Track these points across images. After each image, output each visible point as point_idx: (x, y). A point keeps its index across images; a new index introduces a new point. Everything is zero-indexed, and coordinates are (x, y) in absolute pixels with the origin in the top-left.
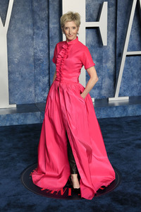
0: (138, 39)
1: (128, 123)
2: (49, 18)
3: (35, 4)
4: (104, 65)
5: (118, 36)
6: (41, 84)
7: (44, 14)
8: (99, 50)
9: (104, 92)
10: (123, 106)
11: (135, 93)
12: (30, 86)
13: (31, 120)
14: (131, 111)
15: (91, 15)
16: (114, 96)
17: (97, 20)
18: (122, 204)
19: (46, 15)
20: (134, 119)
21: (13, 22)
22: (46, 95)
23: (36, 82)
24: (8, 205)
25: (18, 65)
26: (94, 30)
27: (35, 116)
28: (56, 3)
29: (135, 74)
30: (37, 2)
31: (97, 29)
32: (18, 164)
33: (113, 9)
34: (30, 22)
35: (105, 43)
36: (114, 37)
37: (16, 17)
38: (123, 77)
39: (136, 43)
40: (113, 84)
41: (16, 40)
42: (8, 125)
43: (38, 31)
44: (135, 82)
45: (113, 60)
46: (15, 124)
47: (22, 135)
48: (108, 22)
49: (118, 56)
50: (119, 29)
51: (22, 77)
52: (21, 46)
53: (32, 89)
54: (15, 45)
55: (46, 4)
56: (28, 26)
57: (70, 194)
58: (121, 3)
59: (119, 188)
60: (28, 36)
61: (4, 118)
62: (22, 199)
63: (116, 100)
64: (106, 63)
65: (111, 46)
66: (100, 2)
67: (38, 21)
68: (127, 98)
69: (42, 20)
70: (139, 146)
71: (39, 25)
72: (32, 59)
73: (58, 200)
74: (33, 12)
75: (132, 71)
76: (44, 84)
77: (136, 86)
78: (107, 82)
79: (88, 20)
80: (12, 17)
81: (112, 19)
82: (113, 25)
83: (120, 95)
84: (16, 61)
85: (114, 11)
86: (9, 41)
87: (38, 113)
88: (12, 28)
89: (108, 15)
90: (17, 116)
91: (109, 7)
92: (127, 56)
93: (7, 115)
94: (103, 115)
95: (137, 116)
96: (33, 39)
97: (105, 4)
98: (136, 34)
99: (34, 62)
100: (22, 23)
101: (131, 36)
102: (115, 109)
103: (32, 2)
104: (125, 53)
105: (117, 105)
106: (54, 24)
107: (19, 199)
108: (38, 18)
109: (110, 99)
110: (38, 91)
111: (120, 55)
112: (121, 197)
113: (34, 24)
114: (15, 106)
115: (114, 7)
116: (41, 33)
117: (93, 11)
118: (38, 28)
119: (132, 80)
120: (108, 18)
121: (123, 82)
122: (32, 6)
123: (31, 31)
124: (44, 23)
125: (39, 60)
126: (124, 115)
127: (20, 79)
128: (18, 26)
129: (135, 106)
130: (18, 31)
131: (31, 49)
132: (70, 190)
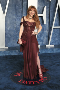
0: (58, 21)
1: (54, 56)
2: (22, 12)
3: (17, 6)
4: (44, 32)
5: (50, 20)
7: (20, 10)
9: (44, 43)
10: (52, 49)
11: (57, 44)
13: (14, 53)
14: (55, 51)
15: (40, 11)
16: (48, 45)
17: (42, 13)
18: (51, 88)
20: (56, 54)
21: (8, 13)
23: (16, 38)
24: (5, 87)
25: (9, 31)
26: (41, 17)
27: (16, 52)
28: (25, 6)
29: (57, 36)
31: (42, 17)
32: (9, 71)
33: (48, 9)
34: (15, 13)
35: (45, 23)
37: (9, 11)
38: (52, 37)
39: (58, 23)
40: (48, 40)
41: (9, 20)
42: (4, 55)
43: (18, 17)
44: (57, 39)
45: (48, 30)
46: (7, 55)
47: (10, 59)
48: (46, 15)
49: (50, 28)
50: (51, 17)
51: (11, 36)
52: (10, 23)
53: (14, 41)
54: (8, 23)
55: (21, 6)
56: (14, 15)
57: (30, 84)
58: (52, 7)
59: (50, 82)
60: (13, 19)
61: (3, 53)
63: (49, 46)
65: (47, 24)
67: (18, 13)
68: (54, 45)
69: (20, 13)
70: (58, 65)
71: (18, 15)
73: (25, 86)
74: (16, 9)
75: (55, 34)
77: (57, 41)
78: (45, 39)
80: (7, 11)
81: (48, 13)
82: (48, 16)
83: (51, 44)
84: (8, 29)
85: (49, 10)
86: (6, 21)
87: (17, 51)
88: (7, 16)
89: (47, 11)
90: (8, 52)
91: (47, 8)
92: (54, 28)
93: (4, 51)
94: (44, 52)
95: (58, 53)
96: (16, 20)
97: (46, 7)
98: (58, 19)
99: (16, 30)
100: (11, 14)
101: (55, 20)
102: (48, 50)
103: (16, 5)
104: (53, 27)
105: (49, 48)
106: (24, 14)
107: (9, 85)
108: (18, 12)
109: (46, 46)
112: (51, 85)
113: (16, 14)
114: (7, 48)
115: (49, 8)
116: (19, 18)
117: (41, 10)
118: (18, 16)
119: (56, 38)
120: (46, 13)
121: (52, 39)
122: (16, 7)
123: (15, 17)
124: (20, 14)
125: (18, 29)
127: (10, 37)
128: (10, 15)
129: (57, 49)
130: (10, 17)
131: (15, 25)
132: (30, 82)
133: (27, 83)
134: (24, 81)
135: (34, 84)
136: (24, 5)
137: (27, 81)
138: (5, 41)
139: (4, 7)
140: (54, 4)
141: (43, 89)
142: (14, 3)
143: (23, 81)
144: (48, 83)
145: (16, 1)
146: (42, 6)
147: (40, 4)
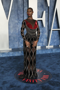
0: (57, 24)
1: (53, 55)
2: (24, 17)
3: (19, 12)
4: (44, 34)
5: (49, 24)
6: (21, 41)
7: (22, 15)
8: (42, 28)
9: (44, 44)
10: (51, 49)
11: (56, 45)
12: (16, 42)
13: (17, 54)
14: (54, 51)
15: (39, 16)
17: (42, 17)
18: (53, 86)
19: (23, 16)
20: (55, 54)
21: (10, 18)
22: (23, 45)
23: (19, 40)
24: (10, 86)
25: (12, 34)
26: (41, 21)
30: (20, 11)
33: (47, 13)
34: (17, 18)
35: (44, 26)
36: (48, 23)
37: (12, 16)
38: (51, 38)
39: (56, 26)
40: (47, 41)
41: (12, 25)
43: (20, 22)
44: (55, 40)
45: (47, 32)
46: (11, 56)
48: (46, 18)
49: (49, 30)
50: (50, 21)
51: (14, 38)
52: (13, 27)
53: (17, 43)
54: (11, 27)
55: (23, 11)
56: (16, 19)
57: (33, 82)
58: (50, 11)
61: (7, 54)
62: (15, 84)
63: (48, 47)
64: (45, 33)
65: (47, 27)
66: (42, 11)
69: (21, 17)
70: (58, 64)
71: (20, 19)
72: (17, 32)
73: (29, 84)
74: (18, 14)
75: (54, 36)
76: (22, 41)
77: (56, 42)
78: (45, 40)
79: (38, 18)
80: (10, 16)
81: (47, 17)
82: (47, 19)
83: (50, 45)
84: (11, 32)
86: (9, 25)
87: (20, 52)
88: (10, 20)
89: (46, 15)
90: (12, 53)
92: (53, 31)
94: (44, 52)
95: (57, 53)
96: (18, 24)
97: (45, 12)
100: (14, 18)
101: (54, 23)
102: (48, 50)
103: (18, 11)
104: (52, 29)
107: (14, 84)
109: (46, 47)
110: (20, 44)
111: (50, 30)
112: (52, 83)
113: (18, 19)
114: (11, 49)
115: (48, 13)
117: (40, 14)
120: (46, 17)
121: (51, 40)
122: (18, 12)
123: (17, 22)
124: (22, 19)
126: (51, 53)
127: (13, 39)
128: (12, 19)
129: (56, 49)
130: (13, 21)
131: (17, 28)
132: (33, 80)
133: (30, 81)
134: (28, 79)
135: (37, 82)
136: (25, 10)
137: (30, 80)
138: (9, 43)
139: (8, 13)
140: (52, 8)
141: (45, 86)
142: (16, 9)
143: (26, 80)
144: (50, 80)
145: (18, 7)
146: (41, 11)
147: (40, 9)
